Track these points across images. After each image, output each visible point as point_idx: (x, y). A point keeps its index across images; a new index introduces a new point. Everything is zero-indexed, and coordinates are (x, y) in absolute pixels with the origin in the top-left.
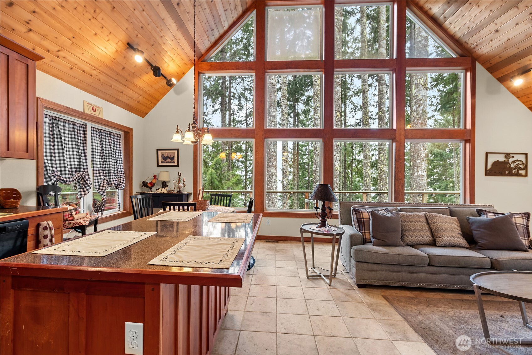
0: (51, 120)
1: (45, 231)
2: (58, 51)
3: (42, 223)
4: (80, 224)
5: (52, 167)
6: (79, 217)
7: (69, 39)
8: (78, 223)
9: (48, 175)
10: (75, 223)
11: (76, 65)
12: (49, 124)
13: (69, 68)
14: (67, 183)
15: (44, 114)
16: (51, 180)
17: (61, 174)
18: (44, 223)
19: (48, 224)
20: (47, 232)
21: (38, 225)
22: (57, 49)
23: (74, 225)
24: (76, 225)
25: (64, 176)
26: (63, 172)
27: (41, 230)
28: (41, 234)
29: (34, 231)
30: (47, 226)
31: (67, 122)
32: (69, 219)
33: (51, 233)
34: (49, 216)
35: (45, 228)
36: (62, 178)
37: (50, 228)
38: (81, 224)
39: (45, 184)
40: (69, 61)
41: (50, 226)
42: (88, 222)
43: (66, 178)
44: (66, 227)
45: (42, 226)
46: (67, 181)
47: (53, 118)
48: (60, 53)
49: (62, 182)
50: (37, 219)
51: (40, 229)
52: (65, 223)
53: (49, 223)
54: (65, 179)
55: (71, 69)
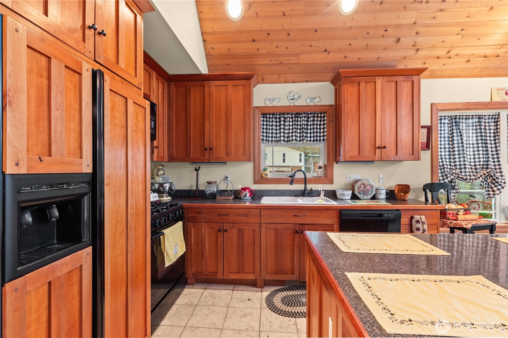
0: (450, 120)
1: (418, 224)
2: (449, 52)
3: (415, 216)
4: (460, 225)
5: (450, 165)
6: (465, 218)
7: (458, 34)
8: (459, 224)
9: (445, 173)
10: (456, 224)
11: (473, 55)
12: (448, 124)
13: (464, 63)
14: (468, 181)
15: (439, 116)
16: (447, 178)
17: (461, 172)
18: (417, 217)
19: (421, 219)
20: (419, 226)
21: (412, 218)
22: (446, 52)
23: (455, 225)
24: (456, 225)
25: (463, 174)
26: (463, 170)
27: (414, 223)
28: (414, 226)
29: (408, 222)
30: (420, 220)
31: (471, 117)
32: (450, 218)
33: (423, 227)
34: (423, 212)
35: (418, 222)
36: (461, 176)
37: (423, 223)
38: (462, 226)
39: (442, 182)
40: (463, 56)
41: (423, 221)
42: (470, 226)
43: (466, 176)
44: (448, 225)
45: (415, 219)
46: (467, 179)
47: (453, 117)
48: (450, 54)
49: (462, 180)
50: (411, 212)
51: (414, 221)
52: (447, 221)
53: (421, 217)
54: (464, 177)
55: (468, 61)
